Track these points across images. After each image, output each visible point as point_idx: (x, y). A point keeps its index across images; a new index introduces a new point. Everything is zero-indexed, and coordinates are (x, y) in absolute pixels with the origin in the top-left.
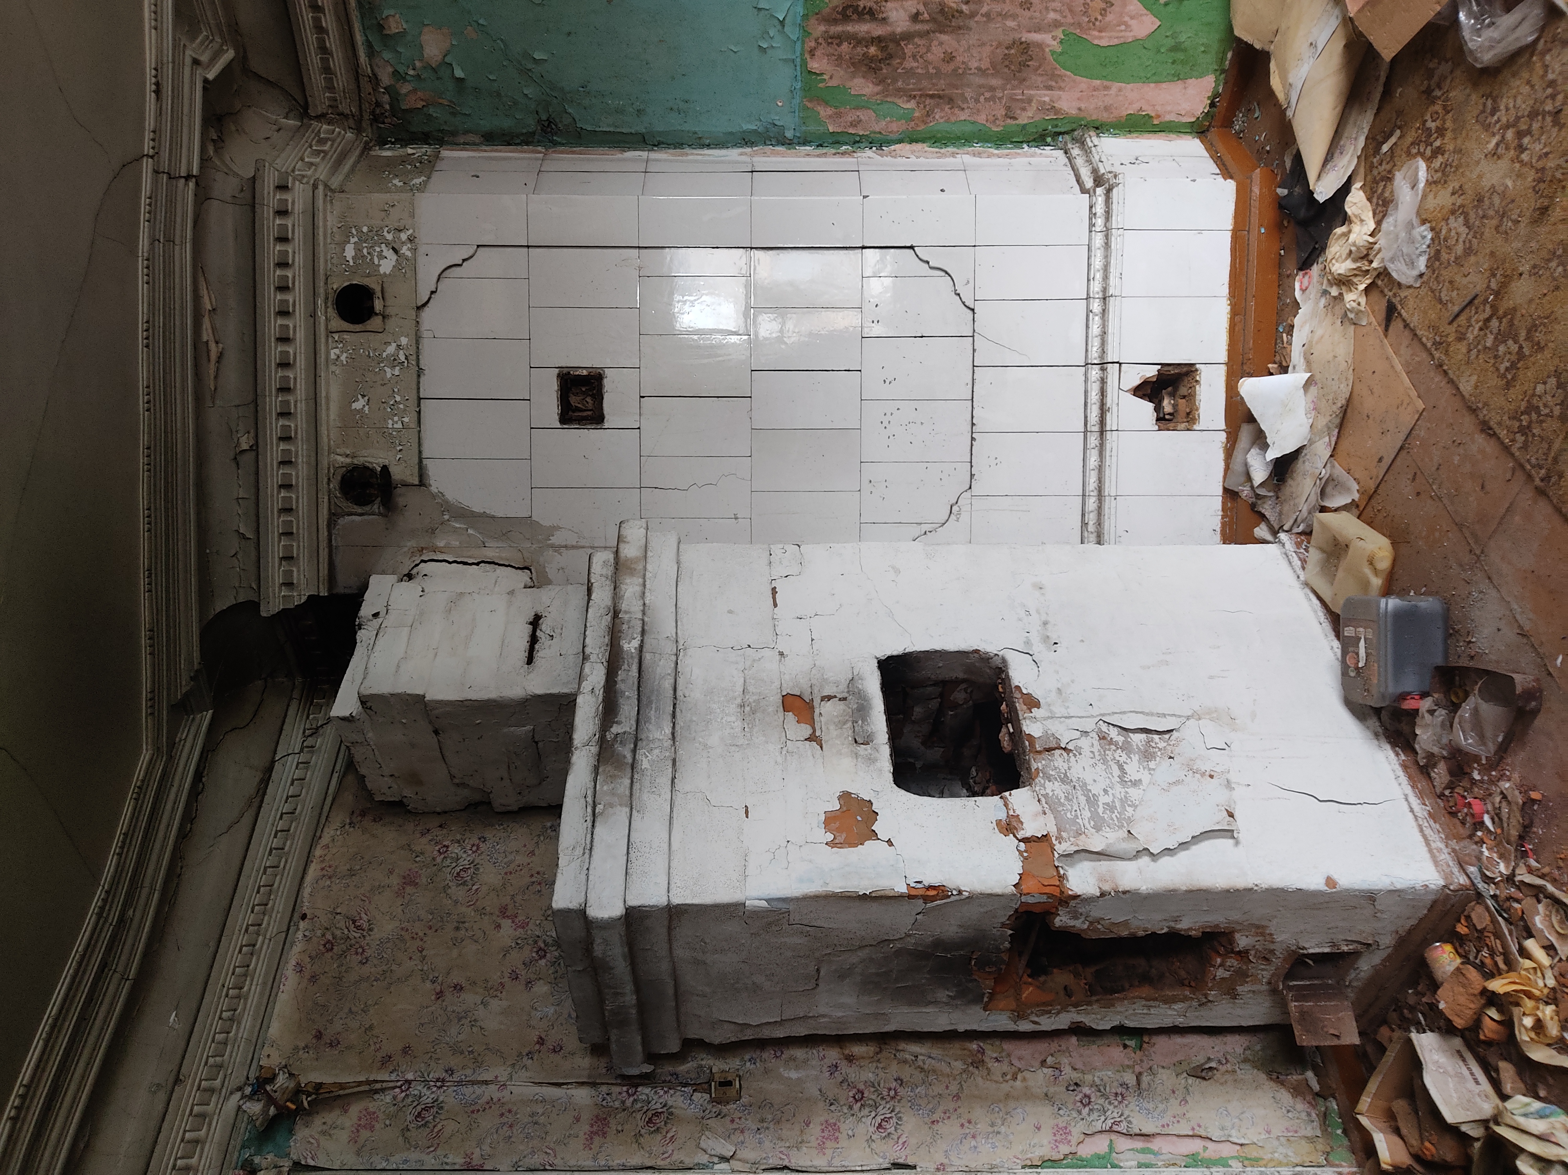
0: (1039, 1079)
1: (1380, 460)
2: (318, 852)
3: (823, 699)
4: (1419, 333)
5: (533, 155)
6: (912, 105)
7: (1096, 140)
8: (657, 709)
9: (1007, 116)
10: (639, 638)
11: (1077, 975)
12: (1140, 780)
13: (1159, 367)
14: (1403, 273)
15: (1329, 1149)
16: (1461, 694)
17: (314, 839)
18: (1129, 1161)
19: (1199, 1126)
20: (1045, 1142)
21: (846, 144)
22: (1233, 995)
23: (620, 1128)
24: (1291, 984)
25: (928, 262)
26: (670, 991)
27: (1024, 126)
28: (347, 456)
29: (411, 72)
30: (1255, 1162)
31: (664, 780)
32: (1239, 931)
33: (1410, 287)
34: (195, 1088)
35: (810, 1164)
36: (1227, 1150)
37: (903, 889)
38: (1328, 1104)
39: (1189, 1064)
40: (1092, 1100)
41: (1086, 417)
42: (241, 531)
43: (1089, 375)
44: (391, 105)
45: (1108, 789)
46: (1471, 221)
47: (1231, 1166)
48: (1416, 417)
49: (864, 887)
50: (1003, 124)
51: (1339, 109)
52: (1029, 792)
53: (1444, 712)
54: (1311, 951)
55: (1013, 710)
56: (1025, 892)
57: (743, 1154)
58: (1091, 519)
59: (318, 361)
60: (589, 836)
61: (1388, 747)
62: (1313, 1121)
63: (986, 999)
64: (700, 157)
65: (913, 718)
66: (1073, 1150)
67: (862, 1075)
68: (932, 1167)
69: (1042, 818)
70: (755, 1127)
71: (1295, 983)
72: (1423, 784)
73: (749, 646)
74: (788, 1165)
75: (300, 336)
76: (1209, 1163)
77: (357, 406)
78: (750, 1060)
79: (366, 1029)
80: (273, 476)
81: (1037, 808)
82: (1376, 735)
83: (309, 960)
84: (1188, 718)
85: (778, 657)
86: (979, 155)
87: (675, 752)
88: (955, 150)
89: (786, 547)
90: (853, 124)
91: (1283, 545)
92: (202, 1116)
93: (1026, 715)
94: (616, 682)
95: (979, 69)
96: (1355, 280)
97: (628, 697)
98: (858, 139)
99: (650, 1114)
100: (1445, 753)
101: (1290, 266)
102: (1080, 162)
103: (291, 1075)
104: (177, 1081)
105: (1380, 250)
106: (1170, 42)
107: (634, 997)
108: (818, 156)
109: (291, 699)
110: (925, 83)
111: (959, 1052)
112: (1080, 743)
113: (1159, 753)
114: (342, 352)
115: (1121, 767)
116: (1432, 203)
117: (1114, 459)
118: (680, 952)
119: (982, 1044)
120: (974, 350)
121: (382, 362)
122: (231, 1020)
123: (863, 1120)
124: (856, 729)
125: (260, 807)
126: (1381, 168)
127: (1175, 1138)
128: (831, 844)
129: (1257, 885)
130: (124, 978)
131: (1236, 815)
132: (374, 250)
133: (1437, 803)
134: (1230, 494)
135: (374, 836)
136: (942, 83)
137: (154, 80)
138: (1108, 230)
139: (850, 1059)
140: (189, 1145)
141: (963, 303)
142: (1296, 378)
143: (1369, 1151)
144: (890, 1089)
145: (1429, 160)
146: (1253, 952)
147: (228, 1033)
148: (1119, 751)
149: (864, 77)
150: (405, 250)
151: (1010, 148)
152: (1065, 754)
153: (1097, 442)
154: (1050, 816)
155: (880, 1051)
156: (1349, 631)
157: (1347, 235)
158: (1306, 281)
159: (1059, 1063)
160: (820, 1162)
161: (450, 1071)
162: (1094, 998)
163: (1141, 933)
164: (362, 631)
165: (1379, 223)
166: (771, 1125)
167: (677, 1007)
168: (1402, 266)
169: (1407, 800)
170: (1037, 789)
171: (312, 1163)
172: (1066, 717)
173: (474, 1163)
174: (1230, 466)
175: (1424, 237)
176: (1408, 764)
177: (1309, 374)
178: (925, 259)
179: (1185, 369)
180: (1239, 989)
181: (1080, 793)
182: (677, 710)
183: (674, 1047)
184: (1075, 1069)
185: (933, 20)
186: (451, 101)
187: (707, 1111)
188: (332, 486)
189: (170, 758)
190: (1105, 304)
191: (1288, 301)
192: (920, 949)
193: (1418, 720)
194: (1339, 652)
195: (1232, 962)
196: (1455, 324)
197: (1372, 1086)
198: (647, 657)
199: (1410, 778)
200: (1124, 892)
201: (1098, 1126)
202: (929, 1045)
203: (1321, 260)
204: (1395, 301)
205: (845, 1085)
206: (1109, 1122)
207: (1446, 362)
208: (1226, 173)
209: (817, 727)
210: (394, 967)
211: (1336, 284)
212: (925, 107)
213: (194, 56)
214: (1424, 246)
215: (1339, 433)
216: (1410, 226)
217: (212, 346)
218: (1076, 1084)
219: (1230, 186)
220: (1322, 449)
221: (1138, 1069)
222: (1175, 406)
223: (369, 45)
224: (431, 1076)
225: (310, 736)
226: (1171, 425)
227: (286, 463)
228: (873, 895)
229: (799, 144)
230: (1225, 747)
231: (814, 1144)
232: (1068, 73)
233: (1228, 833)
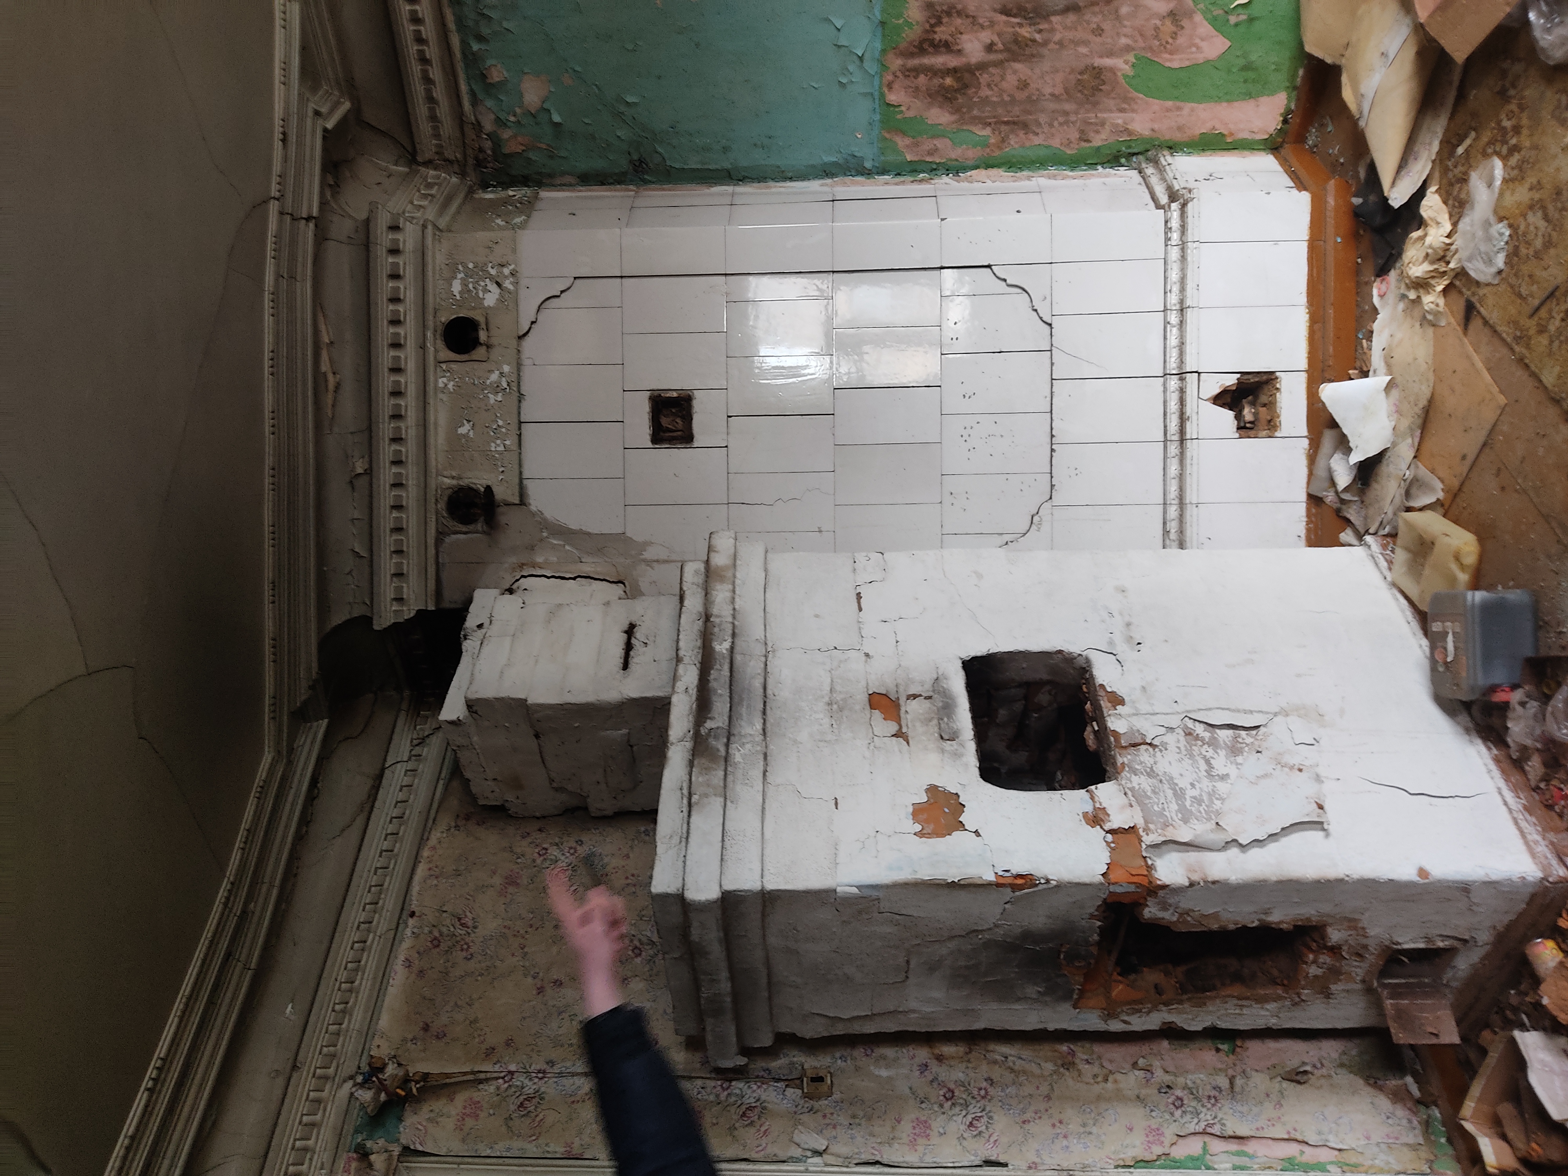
0: (1130, 1081)
1: (1464, 457)
2: (426, 853)
3: (909, 697)
4: (1499, 328)
5: (626, 193)
6: (987, 132)
7: (1169, 159)
8: (749, 706)
9: (1081, 139)
10: (730, 640)
11: (1167, 974)
12: (1227, 775)
13: (1238, 376)
14: (1479, 271)
15: (1432, 1158)
16: (1553, 685)
17: (422, 840)
18: (1224, 1163)
19: (1295, 1130)
20: (1138, 1143)
21: (924, 172)
22: (1328, 995)
23: (715, 1121)
24: (1386, 981)
25: (1005, 280)
26: (764, 981)
27: (1098, 149)
28: (453, 478)
29: (512, 119)
30: (1355, 1167)
31: (756, 773)
32: (1331, 925)
33: (1488, 285)
34: (311, 1075)
35: (901, 1159)
36: (1324, 1155)
37: (992, 878)
38: (1430, 1112)
39: (1283, 1067)
40: (1185, 1102)
41: (1165, 427)
42: (357, 550)
43: (1168, 386)
44: (493, 151)
45: (1196, 783)
46: (1550, 215)
47: (1329, 1171)
48: (1499, 412)
49: (953, 875)
50: (1077, 147)
51: (1413, 114)
52: (1116, 786)
53: (1535, 704)
54: (1406, 946)
55: (1097, 708)
56: (1113, 881)
57: (834, 1148)
58: (1173, 527)
59: (428, 389)
60: (685, 826)
61: (1479, 742)
62: (1414, 1128)
63: (1075, 996)
64: (782, 190)
65: (998, 721)
66: (1167, 1151)
67: (954, 1074)
68: (1024, 1166)
69: (1128, 811)
70: (846, 1123)
71: (1390, 981)
72: (1516, 777)
73: (836, 648)
74: (880, 1160)
75: (411, 366)
76: (1307, 1168)
77: (462, 430)
78: (840, 1058)
79: (471, 1022)
80: (386, 497)
81: (1124, 800)
82: (1467, 731)
83: (417, 955)
84: (1276, 714)
85: (864, 658)
86: (1054, 177)
87: (766, 747)
88: (1030, 173)
89: (870, 555)
90: (930, 153)
91: (1369, 547)
92: (318, 1101)
93: (1110, 712)
94: (708, 680)
95: (1052, 95)
96: (1433, 282)
97: (721, 695)
98: (934, 166)
99: (744, 1108)
100: (1539, 746)
101: (1368, 273)
102: (1154, 180)
103: (400, 1065)
104: (294, 1067)
105: (1456, 251)
106: (1241, 62)
107: (729, 985)
108: (896, 184)
109: (399, 710)
110: (1000, 111)
111: (1049, 1054)
112: (1165, 739)
113: (1246, 749)
114: (449, 381)
115: (1208, 762)
116: (1510, 200)
117: (1195, 467)
118: (772, 940)
119: (1072, 1046)
120: (1052, 364)
121: (486, 389)
122: (344, 1011)
123: (954, 1118)
124: (942, 726)
125: (370, 812)
126: (1457, 171)
127: (1270, 1142)
128: (920, 834)
129: (1348, 876)
130: (246, 968)
131: (1326, 807)
132: (479, 285)
133: (1532, 796)
134: (1314, 500)
135: (477, 839)
136: (1016, 110)
137: (281, 129)
138: (1183, 243)
139: (940, 1058)
140: (306, 1128)
141: (1041, 318)
142: (1377, 381)
143: (1475, 1157)
144: (980, 1089)
145: (1504, 159)
146: (1345, 948)
147: (340, 1024)
148: (1206, 746)
149: (940, 107)
150: (508, 284)
151: (1085, 170)
152: (1151, 749)
153: (1177, 451)
154: (1137, 809)
155: (970, 1052)
156: (1436, 627)
157: (1422, 238)
158: (1383, 287)
159: (1151, 1065)
160: (912, 1158)
161: (551, 1063)
162: (1185, 997)
163: (1232, 927)
164: (468, 641)
165: (1455, 225)
166: (863, 1122)
167: (770, 998)
168: (1480, 265)
169: (1500, 794)
170: (1123, 782)
171: (420, 1148)
172: (1151, 714)
173: (574, 1153)
174: (1314, 472)
175: (1501, 234)
176: (1501, 758)
177: (1389, 378)
178: (1003, 277)
179: (1265, 377)
180: (1333, 987)
181: (1166, 786)
182: (768, 708)
183: (766, 1040)
184: (1167, 1072)
185: (1007, 50)
186: (548, 145)
187: (800, 1107)
188: (439, 506)
189: (290, 762)
190: (1182, 315)
191: (1367, 307)
192: (1008, 940)
193: (1510, 714)
194: (1427, 650)
195: (1325, 958)
196: (1536, 318)
197: (1476, 1089)
198: (738, 658)
199: (1503, 772)
200: (1214, 883)
201: (1192, 1128)
202: (1018, 1046)
203: (1398, 265)
204: (1474, 299)
205: (935, 1085)
206: (1202, 1125)
207: (1528, 355)
208: (1300, 185)
209: (903, 723)
210: (498, 963)
211: (1414, 288)
212: (1000, 133)
213: (315, 107)
214: (1502, 243)
215: (1422, 433)
216: (1487, 224)
217: (330, 377)
218: (1168, 1087)
219: (1305, 198)
220: (1406, 451)
221: (1231, 1072)
222: (1255, 414)
223: (473, 94)
224: (532, 1068)
225: (417, 745)
226: (1252, 433)
227: (397, 485)
228: (962, 882)
229: (878, 174)
230: (1313, 742)
231: (905, 1140)
232: (1141, 96)
233: (1318, 825)
